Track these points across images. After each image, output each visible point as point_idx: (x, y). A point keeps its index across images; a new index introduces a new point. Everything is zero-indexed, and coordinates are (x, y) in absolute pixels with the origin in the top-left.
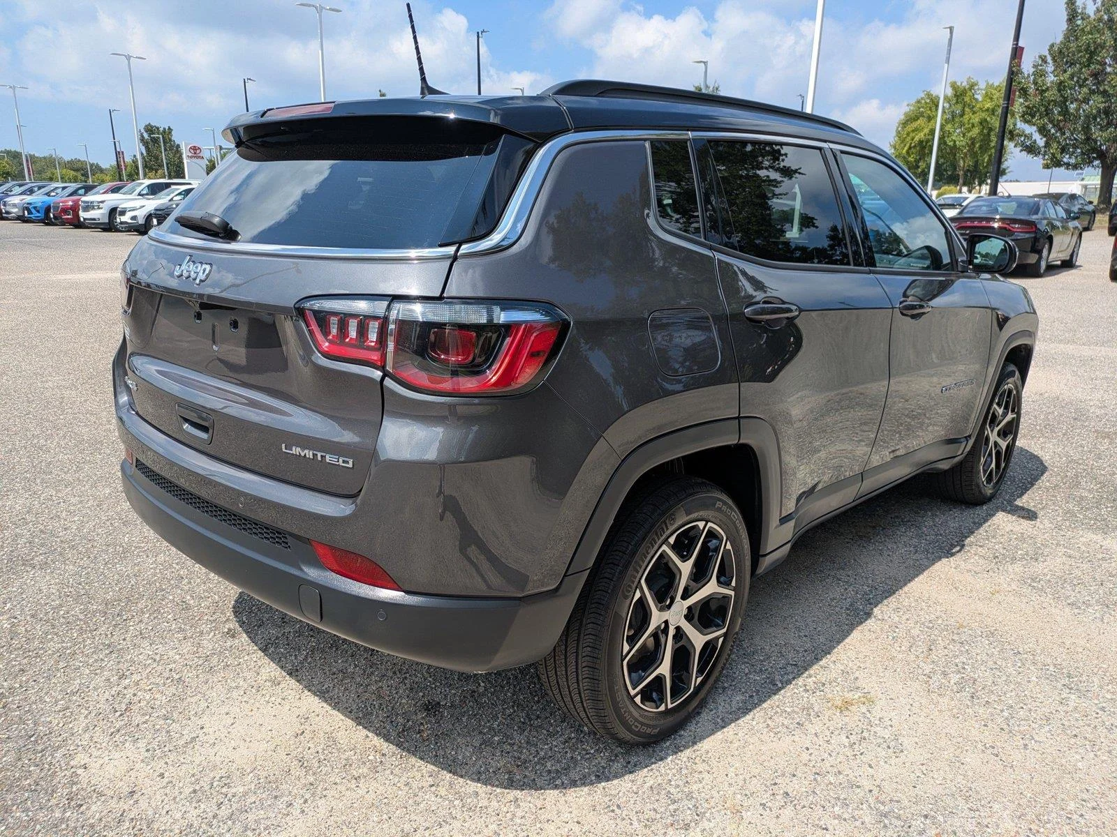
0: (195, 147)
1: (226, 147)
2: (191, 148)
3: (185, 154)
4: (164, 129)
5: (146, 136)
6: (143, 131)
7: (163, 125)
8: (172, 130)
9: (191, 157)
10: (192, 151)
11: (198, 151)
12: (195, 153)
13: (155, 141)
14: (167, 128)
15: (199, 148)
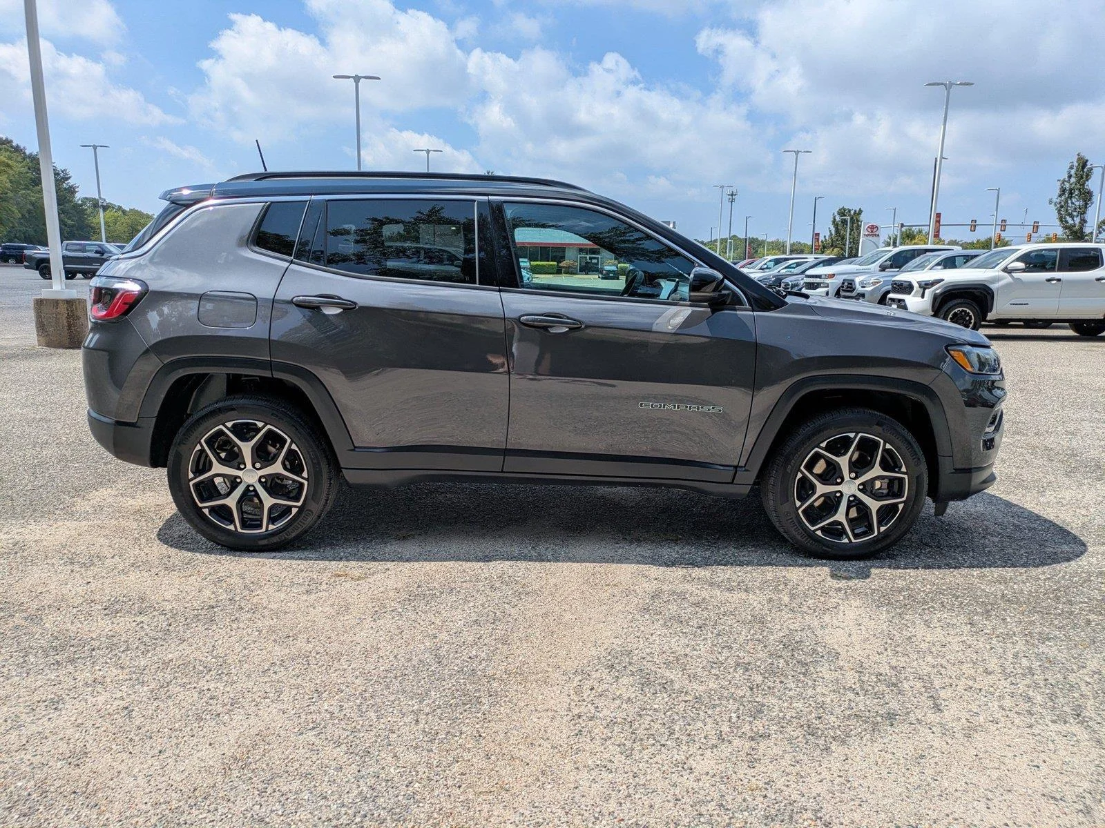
0: (872, 226)
1: (908, 224)
2: (868, 227)
3: (863, 231)
4: (855, 211)
5: (838, 218)
6: (836, 214)
7: (854, 207)
8: (862, 211)
9: (867, 235)
10: (869, 230)
11: (875, 230)
12: (872, 232)
13: (844, 222)
14: (858, 210)
15: (877, 227)
